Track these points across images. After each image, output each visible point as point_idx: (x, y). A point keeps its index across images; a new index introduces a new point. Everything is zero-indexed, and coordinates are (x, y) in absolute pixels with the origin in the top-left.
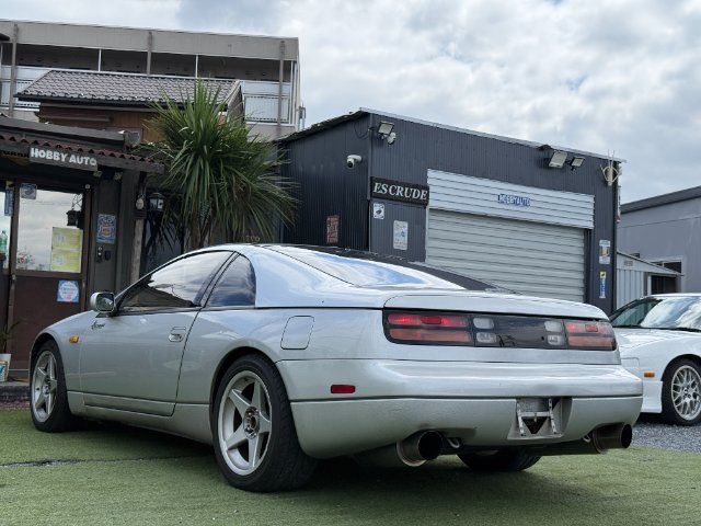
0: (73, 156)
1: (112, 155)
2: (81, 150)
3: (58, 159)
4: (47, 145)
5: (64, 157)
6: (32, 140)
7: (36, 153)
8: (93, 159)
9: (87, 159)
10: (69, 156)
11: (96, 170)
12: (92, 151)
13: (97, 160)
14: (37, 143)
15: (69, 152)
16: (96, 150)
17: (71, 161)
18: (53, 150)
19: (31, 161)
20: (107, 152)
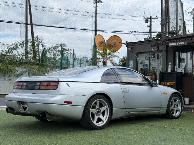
0: (180, 43)
1: (191, 39)
2: (182, 40)
3: (176, 44)
4: (174, 41)
6: (169, 41)
7: (171, 44)
9: (184, 42)
11: (186, 44)
12: (185, 40)
13: (187, 42)
14: (171, 42)
15: (179, 42)
16: (187, 39)
17: (179, 44)
18: (175, 42)
19: (169, 47)
20: (190, 39)
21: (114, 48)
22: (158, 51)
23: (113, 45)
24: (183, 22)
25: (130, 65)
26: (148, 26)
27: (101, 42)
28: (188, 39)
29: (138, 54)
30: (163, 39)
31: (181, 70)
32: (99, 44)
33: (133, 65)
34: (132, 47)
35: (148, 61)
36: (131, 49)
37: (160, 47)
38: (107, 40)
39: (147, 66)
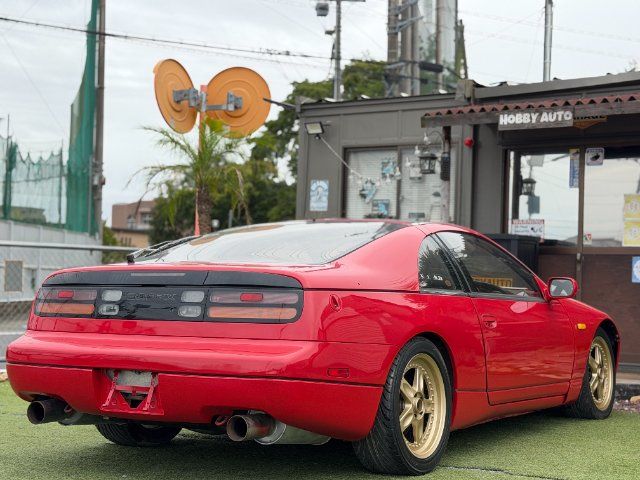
0: (545, 114)
1: (592, 102)
2: (554, 105)
3: (529, 121)
4: (517, 108)
5: (535, 117)
6: (500, 107)
7: (505, 120)
8: (568, 113)
9: (560, 113)
10: (541, 114)
11: (571, 124)
12: (567, 104)
13: (573, 113)
14: (506, 108)
15: (540, 110)
16: (572, 101)
17: (542, 120)
18: (523, 112)
19: (500, 129)
20: (585, 100)
21: (236, 123)
22: (447, 145)
23: (231, 108)
24: (456, 23)
25: (313, 199)
26: (329, 33)
27: (181, 92)
28: (578, 103)
29: (347, 152)
30: (459, 95)
31: (531, 226)
32: (172, 102)
33: (325, 199)
34: (323, 120)
35: (391, 185)
36: (319, 131)
37: (454, 129)
38: (206, 83)
39: (387, 206)
